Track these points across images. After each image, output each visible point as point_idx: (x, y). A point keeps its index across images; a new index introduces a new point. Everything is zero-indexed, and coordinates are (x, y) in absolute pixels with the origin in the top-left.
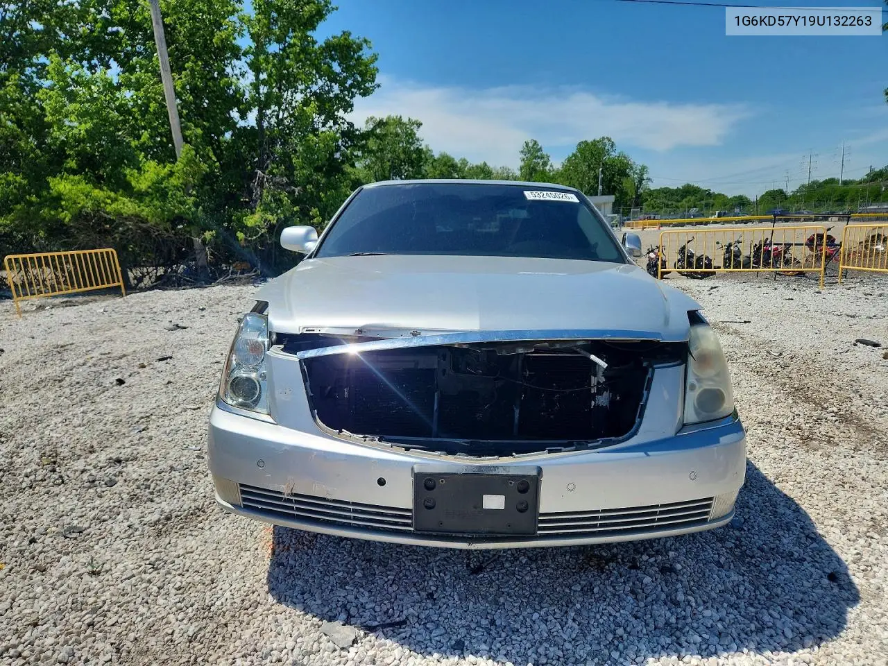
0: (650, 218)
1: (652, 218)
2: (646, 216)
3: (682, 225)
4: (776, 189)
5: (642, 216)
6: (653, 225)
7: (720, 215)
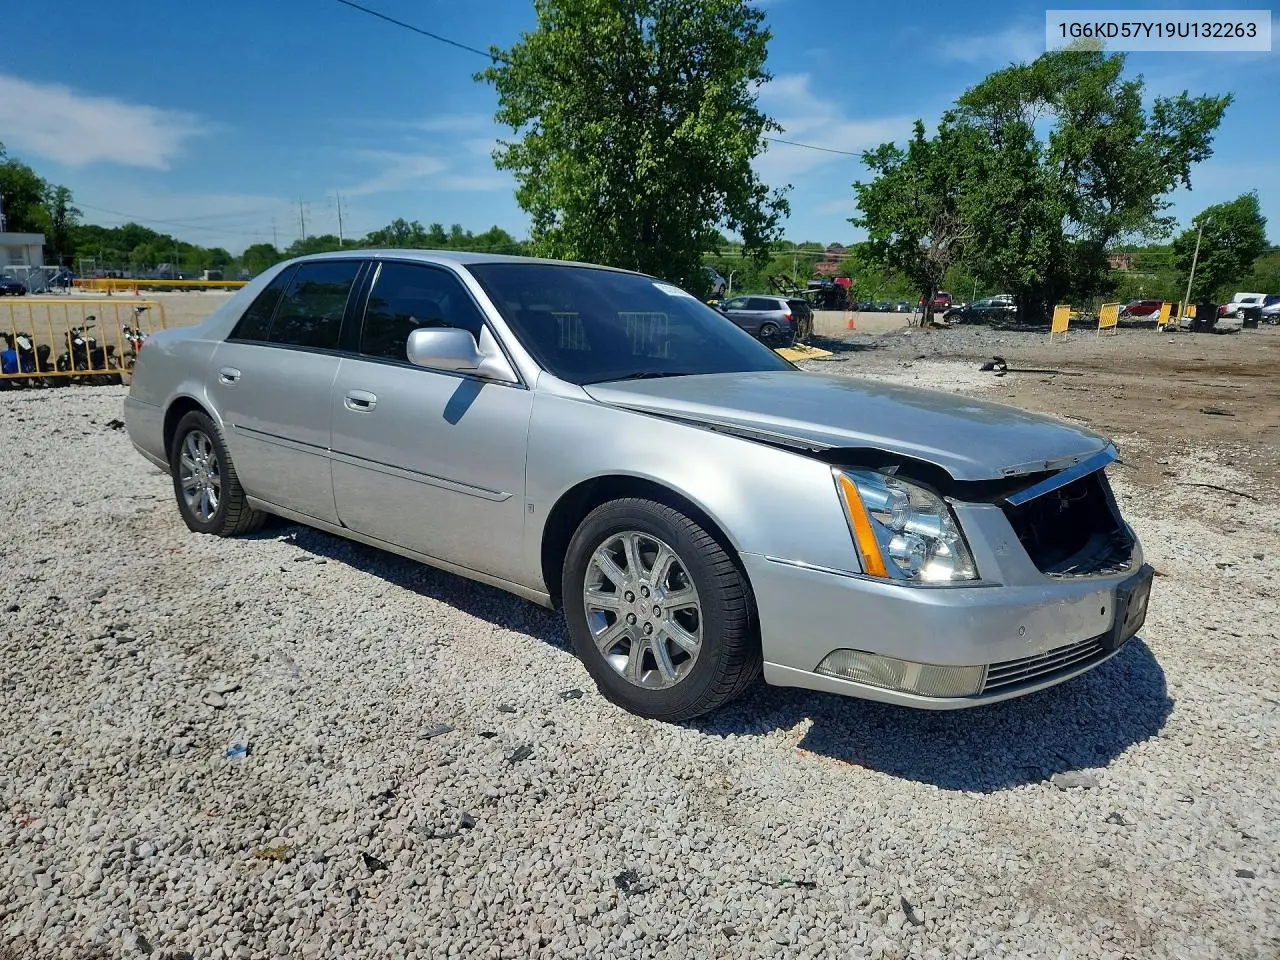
0: (115, 277)
1: (118, 275)
2: (107, 272)
3: (168, 289)
4: (263, 243)
5: (99, 272)
6: (123, 288)
7: (211, 277)
